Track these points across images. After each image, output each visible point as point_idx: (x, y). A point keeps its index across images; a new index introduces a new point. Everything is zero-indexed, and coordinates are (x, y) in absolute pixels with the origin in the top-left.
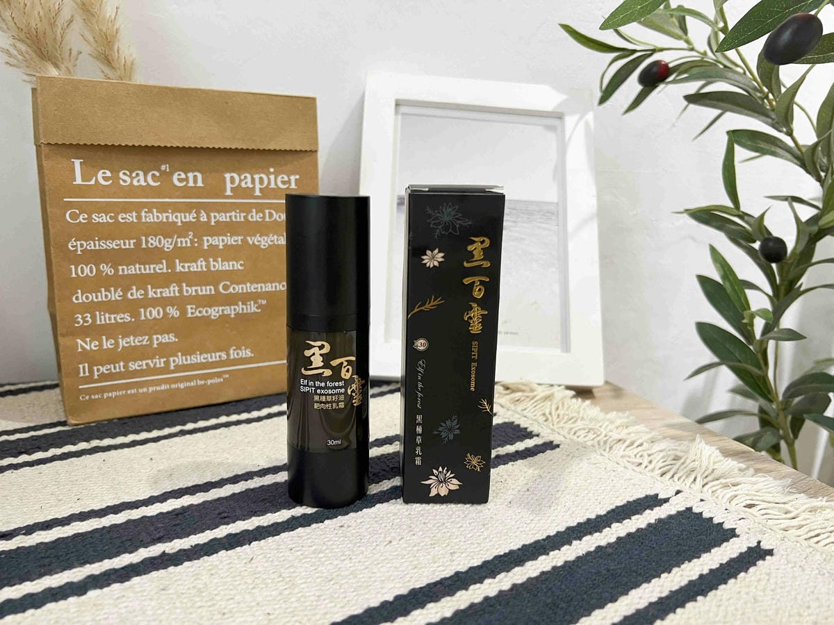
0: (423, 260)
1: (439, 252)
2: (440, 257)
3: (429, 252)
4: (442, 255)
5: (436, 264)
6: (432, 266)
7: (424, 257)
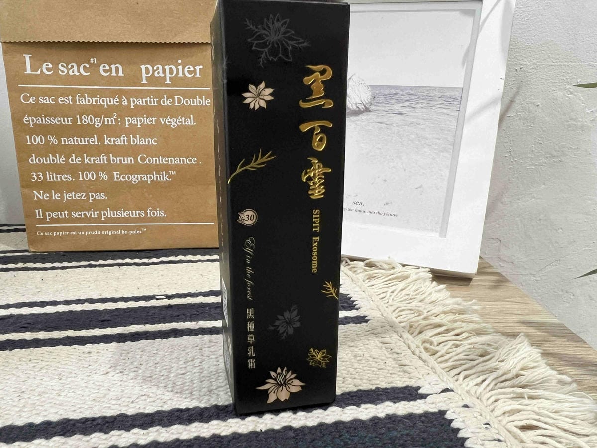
0: (245, 98)
1: (266, 87)
2: (267, 93)
3: (252, 87)
4: (269, 90)
5: (263, 104)
6: (257, 107)
7: (246, 95)
